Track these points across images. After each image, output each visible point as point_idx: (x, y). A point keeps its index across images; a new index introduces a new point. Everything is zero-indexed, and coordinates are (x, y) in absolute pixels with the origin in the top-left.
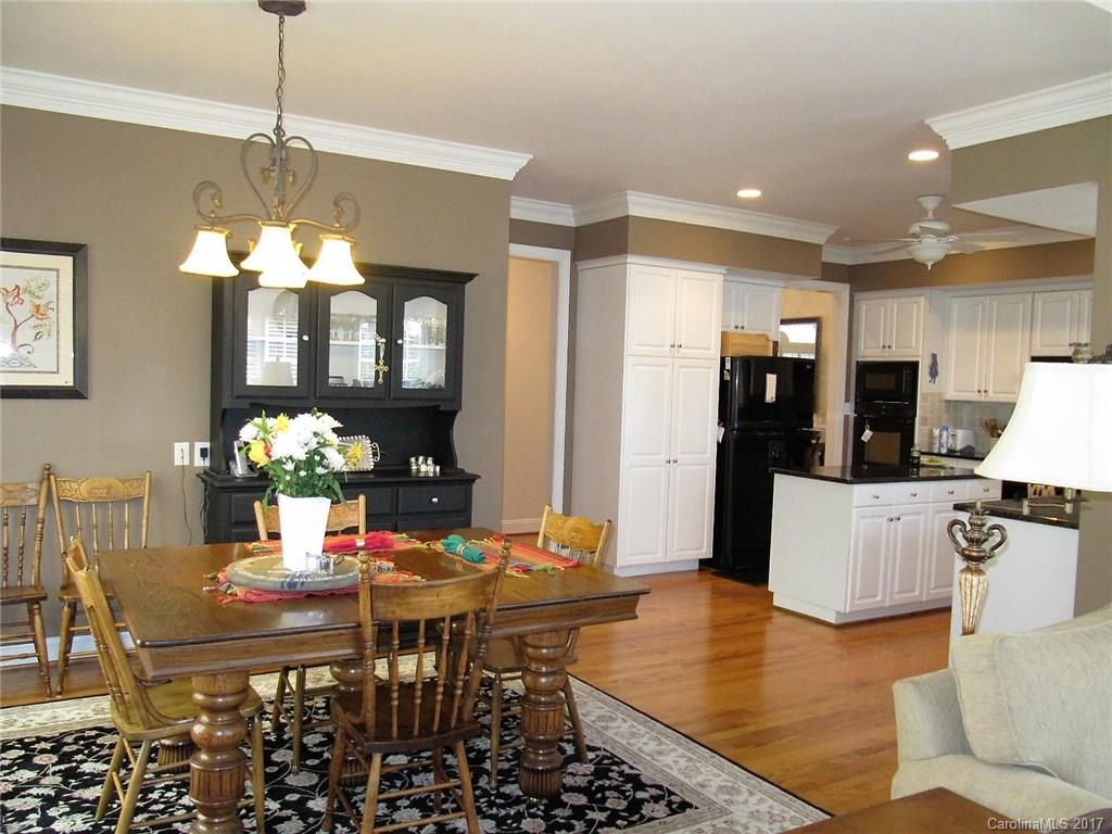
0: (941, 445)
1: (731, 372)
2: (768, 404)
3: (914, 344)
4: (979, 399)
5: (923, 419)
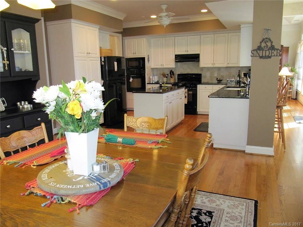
0: (153, 81)
1: (104, 62)
3: (143, 52)
4: (161, 67)
5: (147, 74)
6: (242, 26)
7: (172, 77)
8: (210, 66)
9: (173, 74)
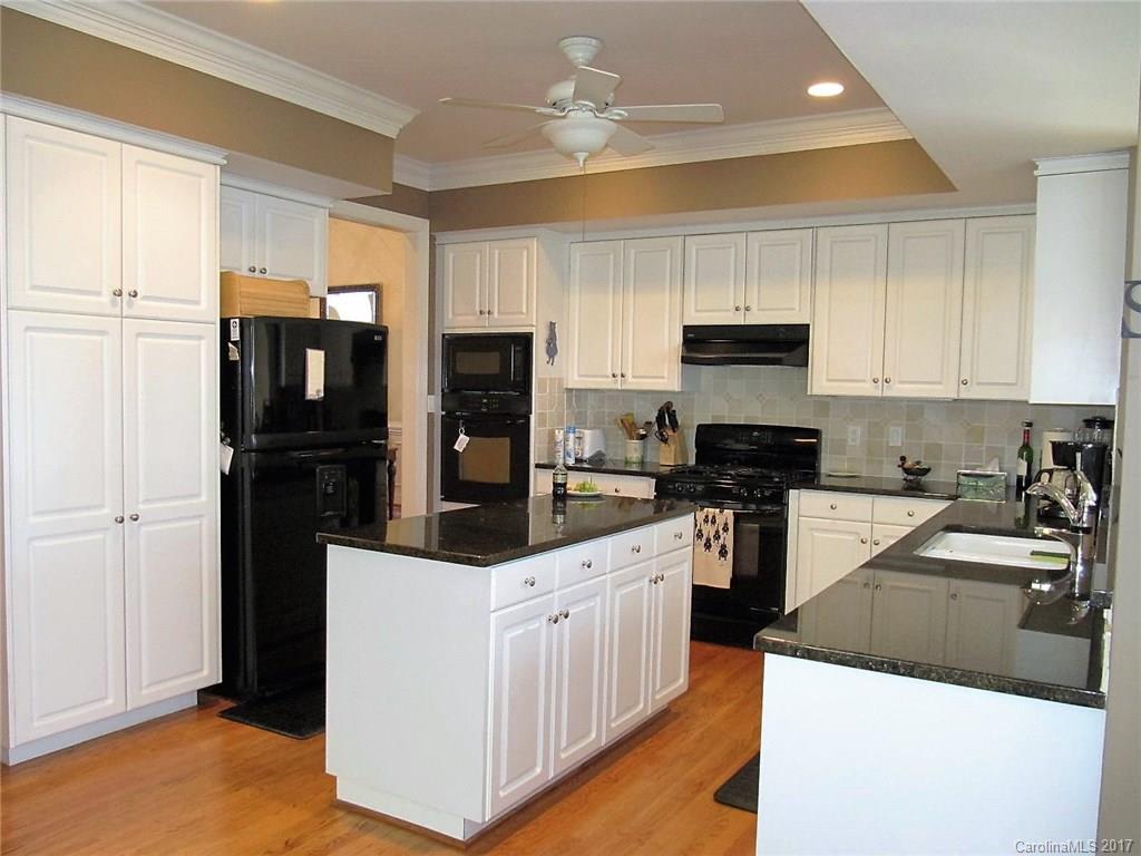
0: (567, 454)
1: (241, 345)
2: (312, 402)
3: (525, 311)
4: (614, 387)
5: (542, 417)
6: (1044, 167)
7: (665, 441)
8: (867, 390)
9: (674, 425)
